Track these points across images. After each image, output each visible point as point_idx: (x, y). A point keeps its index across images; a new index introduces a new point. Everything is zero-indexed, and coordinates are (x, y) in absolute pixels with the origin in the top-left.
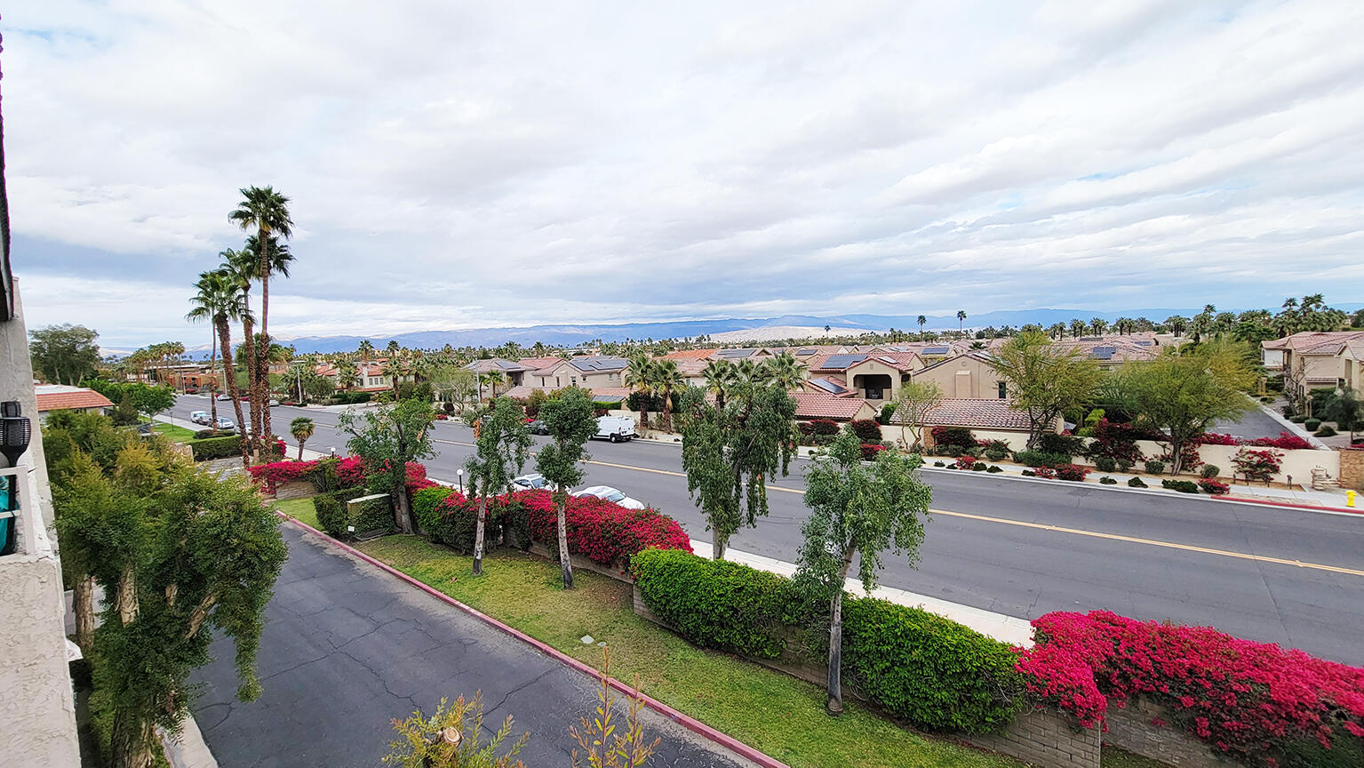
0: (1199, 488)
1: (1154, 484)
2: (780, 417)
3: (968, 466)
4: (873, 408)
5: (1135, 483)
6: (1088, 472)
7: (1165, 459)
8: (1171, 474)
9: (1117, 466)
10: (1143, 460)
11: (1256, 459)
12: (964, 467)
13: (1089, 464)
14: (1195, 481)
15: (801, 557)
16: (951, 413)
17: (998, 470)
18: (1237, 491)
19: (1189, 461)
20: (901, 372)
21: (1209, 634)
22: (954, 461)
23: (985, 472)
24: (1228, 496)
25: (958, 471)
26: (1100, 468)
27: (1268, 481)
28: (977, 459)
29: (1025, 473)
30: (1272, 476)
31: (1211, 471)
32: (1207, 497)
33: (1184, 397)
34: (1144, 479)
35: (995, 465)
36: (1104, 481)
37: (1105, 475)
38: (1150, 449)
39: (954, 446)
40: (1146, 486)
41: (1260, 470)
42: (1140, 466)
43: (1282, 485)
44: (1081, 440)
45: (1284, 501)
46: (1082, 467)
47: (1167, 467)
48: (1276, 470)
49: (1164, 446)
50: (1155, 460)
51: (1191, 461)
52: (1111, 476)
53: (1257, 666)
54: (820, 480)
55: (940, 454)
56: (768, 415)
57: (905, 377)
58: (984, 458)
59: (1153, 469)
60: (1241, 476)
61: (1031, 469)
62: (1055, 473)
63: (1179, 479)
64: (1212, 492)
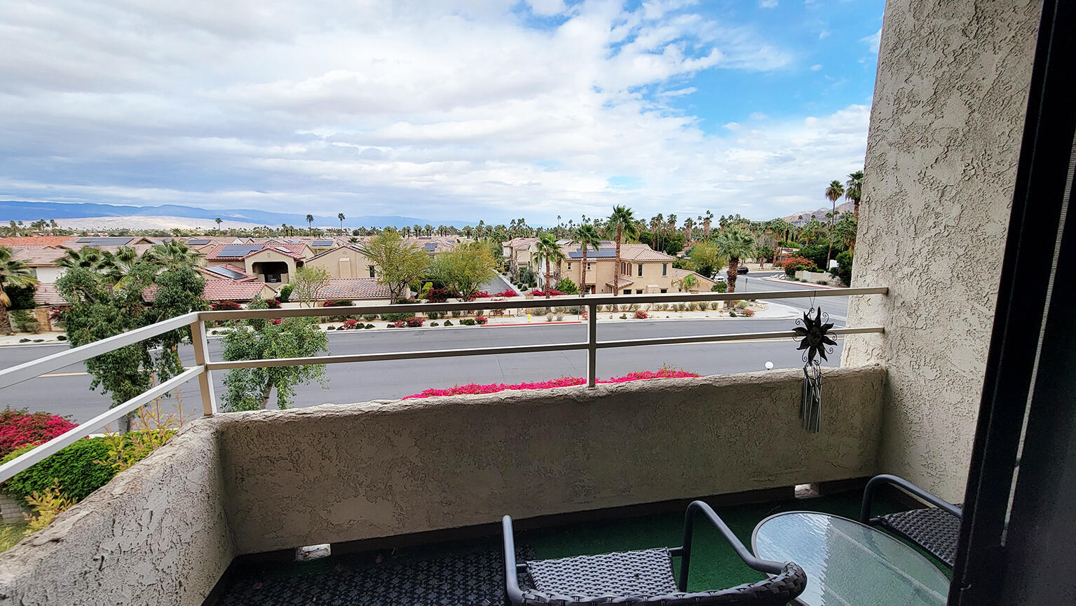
0: (475, 322)
1: (456, 322)
3: (352, 326)
4: (273, 290)
5: (448, 323)
6: (424, 320)
8: (464, 316)
9: (439, 315)
12: (349, 328)
13: (424, 316)
14: (473, 319)
16: (336, 289)
17: (372, 326)
18: (490, 321)
20: (295, 260)
22: (342, 324)
23: (363, 329)
24: (487, 325)
25: (345, 331)
26: (431, 317)
27: (501, 314)
28: (358, 321)
29: (389, 326)
30: (503, 312)
32: (478, 326)
33: (467, 272)
34: (452, 321)
35: (370, 323)
36: (432, 325)
37: (432, 321)
40: (452, 325)
42: (449, 313)
43: (507, 316)
45: (507, 324)
46: (421, 318)
47: (462, 312)
52: (436, 321)
54: (236, 339)
55: (331, 321)
57: (299, 264)
58: (362, 320)
59: (456, 314)
60: (492, 314)
61: (392, 324)
62: (406, 323)
63: (466, 319)
64: (480, 324)
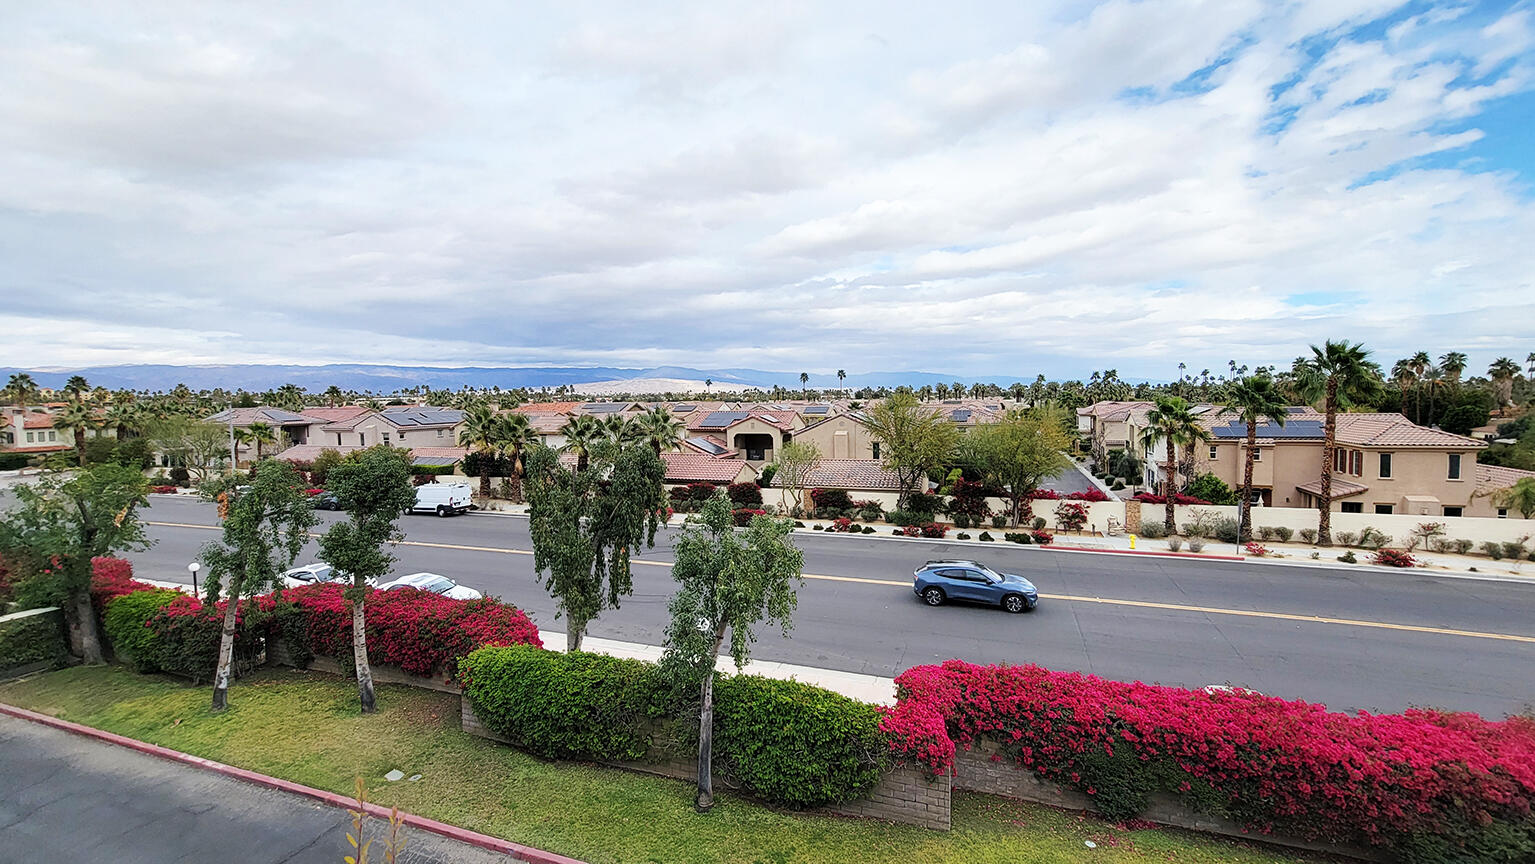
0: (1032, 539)
1: (998, 536)
2: (648, 481)
3: (844, 528)
4: (754, 470)
5: (985, 537)
6: (947, 529)
7: (1008, 513)
8: (1012, 528)
9: (971, 522)
10: (991, 516)
11: (1071, 511)
12: (841, 530)
13: (948, 521)
14: (1029, 533)
15: (668, 638)
16: (829, 473)
17: (872, 531)
18: (1061, 540)
19: (1024, 515)
20: (782, 431)
21: (1033, 670)
22: (831, 523)
23: (860, 533)
24: (1052, 545)
25: (835, 534)
26: (958, 525)
27: (1079, 529)
28: (853, 520)
29: (896, 532)
30: (1082, 525)
31: (1041, 523)
32: (1036, 547)
33: (1020, 457)
34: (992, 533)
35: (869, 525)
36: (961, 537)
37: (960, 531)
38: (996, 505)
39: (832, 509)
40: (993, 540)
41: (1074, 521)
42: (989, 521)
43: (1088, 533)
44: (942, 499)
45: (1090, 547)
46: (943, 524)
47: (1009, 520)
48: (1084, 520)
49: (1006, 502)
50: (1000, 515)
51: (1026, 515)
52: (966, 532)
53: (1065, 694)
54: (689, 550)
55: (819, 517)
56: (633, 478)
57: (787, 437)
58: (859, 520)
59: (999, 524)
60: (1061, 527)
61: (900, 529)
62: (920, 531)
63: (1017, 532)
64: (1041, 543)
